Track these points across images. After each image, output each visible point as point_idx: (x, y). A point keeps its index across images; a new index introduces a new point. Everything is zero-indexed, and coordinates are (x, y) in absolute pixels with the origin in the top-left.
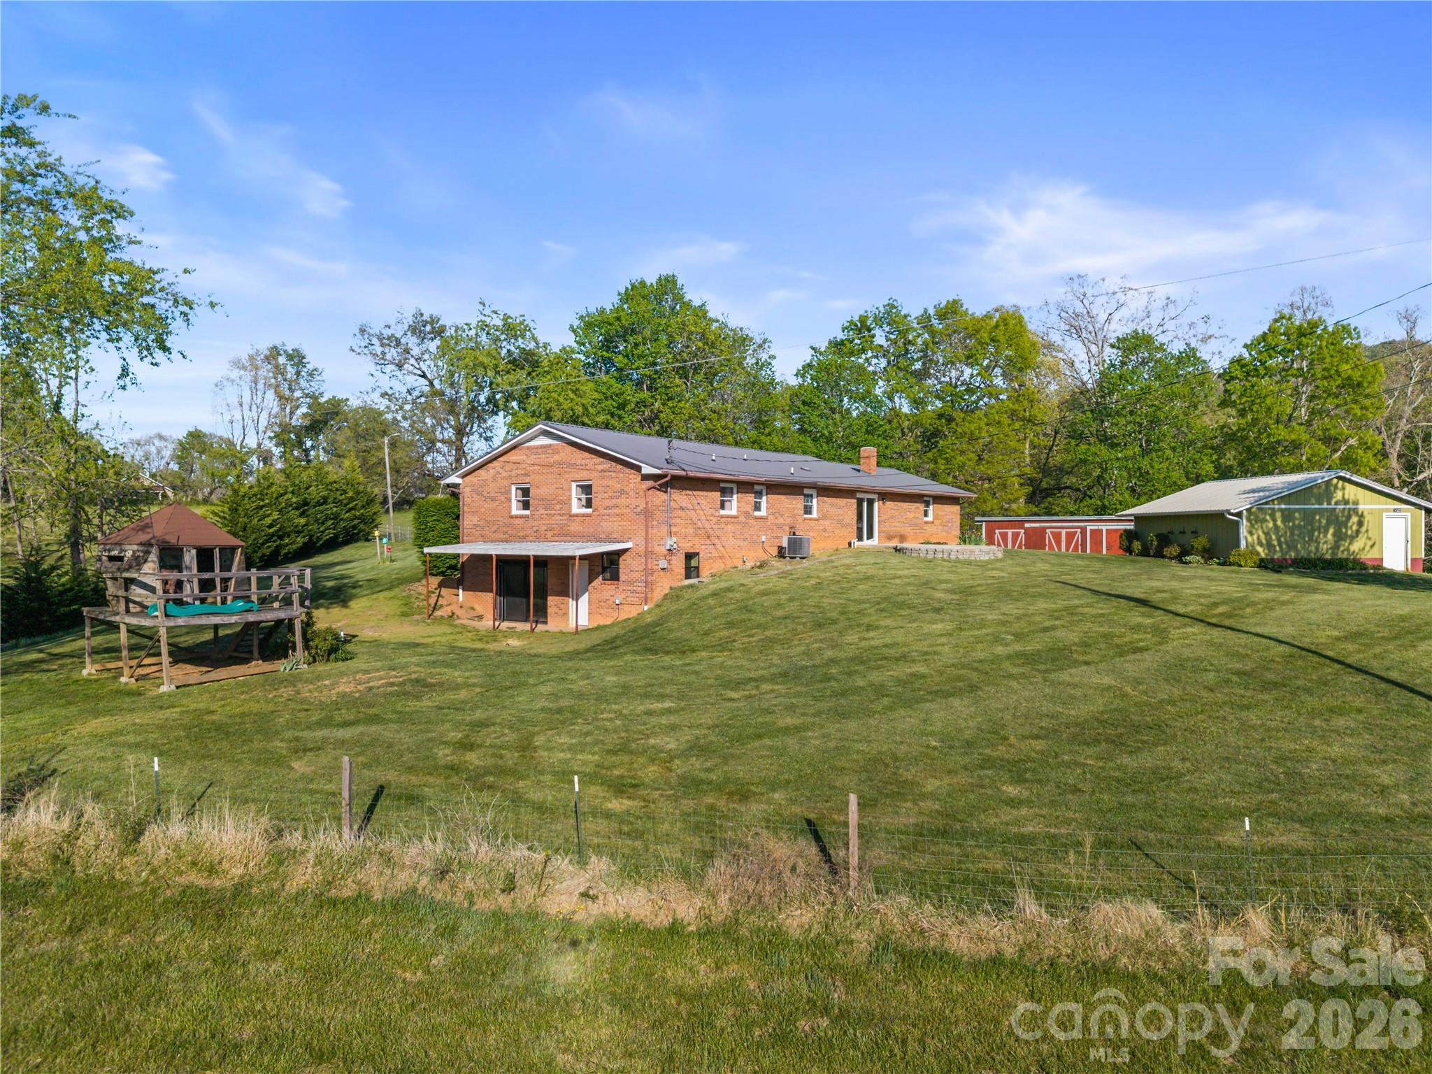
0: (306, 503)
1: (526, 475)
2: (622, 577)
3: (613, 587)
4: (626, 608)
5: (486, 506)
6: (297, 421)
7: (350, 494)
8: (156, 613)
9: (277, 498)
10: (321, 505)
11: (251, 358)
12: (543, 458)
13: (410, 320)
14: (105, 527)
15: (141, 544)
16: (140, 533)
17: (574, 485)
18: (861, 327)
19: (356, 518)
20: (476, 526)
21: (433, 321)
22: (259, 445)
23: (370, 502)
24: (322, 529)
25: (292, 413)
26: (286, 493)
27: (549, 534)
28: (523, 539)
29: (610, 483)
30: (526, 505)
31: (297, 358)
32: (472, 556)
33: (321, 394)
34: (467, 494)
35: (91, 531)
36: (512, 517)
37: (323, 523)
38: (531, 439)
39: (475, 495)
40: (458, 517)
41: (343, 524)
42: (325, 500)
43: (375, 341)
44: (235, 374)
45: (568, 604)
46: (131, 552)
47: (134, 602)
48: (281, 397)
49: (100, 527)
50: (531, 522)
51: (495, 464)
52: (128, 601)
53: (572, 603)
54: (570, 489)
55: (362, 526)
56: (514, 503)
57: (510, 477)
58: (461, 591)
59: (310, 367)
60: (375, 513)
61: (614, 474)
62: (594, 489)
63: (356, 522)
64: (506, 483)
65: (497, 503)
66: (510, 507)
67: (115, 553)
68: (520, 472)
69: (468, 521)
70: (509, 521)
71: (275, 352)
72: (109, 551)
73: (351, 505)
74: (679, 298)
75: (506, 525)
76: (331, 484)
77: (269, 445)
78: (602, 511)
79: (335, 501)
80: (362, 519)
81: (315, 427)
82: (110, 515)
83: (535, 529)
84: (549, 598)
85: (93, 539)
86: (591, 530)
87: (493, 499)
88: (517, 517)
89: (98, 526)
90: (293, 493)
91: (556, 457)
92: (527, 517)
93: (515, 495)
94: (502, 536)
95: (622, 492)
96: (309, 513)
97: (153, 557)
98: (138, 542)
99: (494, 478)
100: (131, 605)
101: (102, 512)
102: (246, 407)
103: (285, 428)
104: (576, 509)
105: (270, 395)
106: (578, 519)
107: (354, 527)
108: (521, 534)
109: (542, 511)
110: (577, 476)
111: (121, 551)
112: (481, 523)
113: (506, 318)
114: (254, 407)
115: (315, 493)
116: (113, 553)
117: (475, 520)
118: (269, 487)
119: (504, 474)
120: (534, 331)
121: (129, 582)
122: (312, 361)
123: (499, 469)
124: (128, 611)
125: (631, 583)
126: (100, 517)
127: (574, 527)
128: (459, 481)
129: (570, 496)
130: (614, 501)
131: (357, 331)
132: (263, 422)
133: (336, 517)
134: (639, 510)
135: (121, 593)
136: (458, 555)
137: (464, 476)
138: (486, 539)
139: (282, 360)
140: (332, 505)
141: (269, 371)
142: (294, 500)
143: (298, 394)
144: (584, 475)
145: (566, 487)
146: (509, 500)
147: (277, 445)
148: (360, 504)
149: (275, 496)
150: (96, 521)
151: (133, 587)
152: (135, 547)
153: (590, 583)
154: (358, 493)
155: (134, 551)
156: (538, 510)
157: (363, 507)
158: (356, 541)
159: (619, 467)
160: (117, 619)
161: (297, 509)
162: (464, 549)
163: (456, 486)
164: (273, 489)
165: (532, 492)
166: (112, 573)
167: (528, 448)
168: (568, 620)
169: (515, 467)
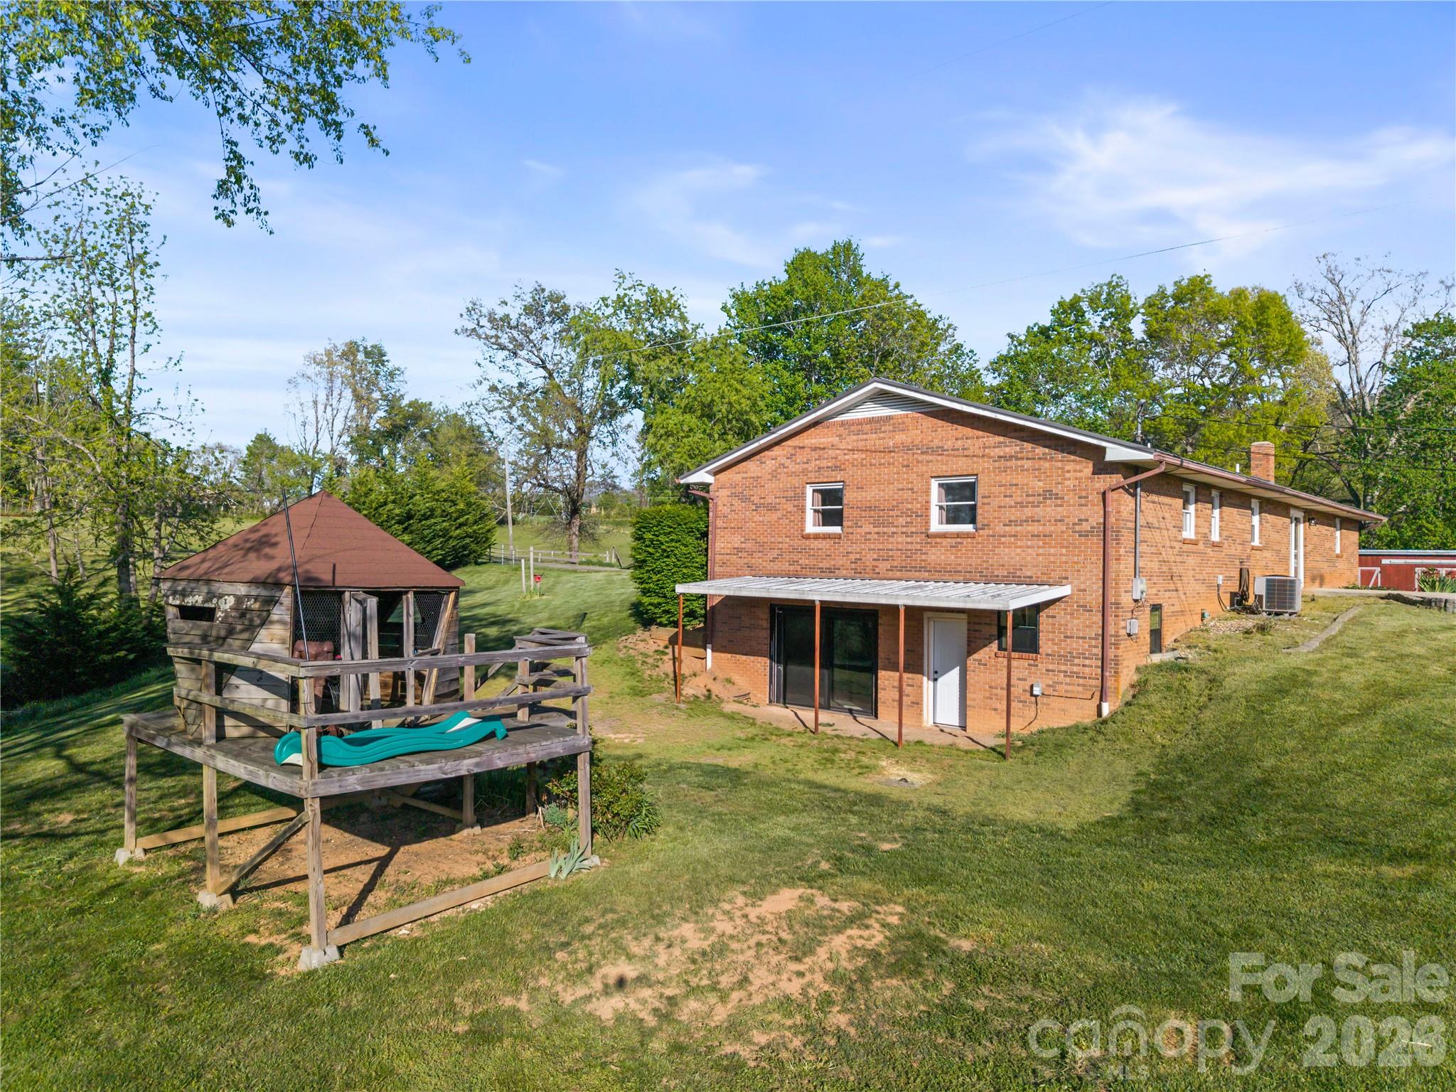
0: (409, 516)
1: (837, 468)
2: (1045, 645)
3: (1026, 663)
4: (1056, 703)
5: (758, 518)
6: (373, 425)
7: (461, 506)
8: (296, 758)
9: (376, 509)
10: (426, 519)
11: (328, 353)
12: (873, 440)
13: (528, 299)
14: (164, 542)
15: (254, 582)
16: (252, 555)
17: (934, 484)
18: (1070, 311)
19: (468, 536)
20: (739, 550)
21: (555, 298)
22: (333, 451)
23: (484, 517)
24: (429, 549)
25: (370, 417)
26: (385, 504)
27: (883, 566)
28: (830, 573)
29: (1020, 479)
30: (831, 518)
31: (377, 355)
32: (728, 598)
33: (402, 396)
34: (721, 500)
35: (146, 546)
36: (807, 537)
37: (429, 542)
38: (848, 410)
39: (736, 502)
40: (705, 535)
41: (452, 543)
42: (431, 514)
43: (484, 321)
44: (312, 370)
45: (921, 687)
46: (231, 601)
47: (236, 715)
48: (357, 397)
49: (157, 542)
50: (845, 546)
51: (777, 451)
52: (221, 713)
53: (927, 684)
54: (927, 492)
55: (473, 546)
56: (810, 515)
57: (805, 472)
58: (709, 651)
59: (390, 366)
60: (489, 531)
61: (1027, 464)
62: (980, 491)
63: (468, 540)
64: (796, 481)
65: (779, 514)
66: (803, 520)
67: (196, 600)
68: (824, 463)
69: (721, 543)
70: (798, 543)
71: (352, 348)
72: (184, 594)
73: (461, 520)
74: (855, 273)
75: (795, 550)
76: (439, 492)
77: (343, 451)
78: (1000, 529)
79: (445, 514)
80: (475, 538)
81: (394, 433)
82: (170, 525)
83: (852, 557)
84: (882, 674)
85: (147, 555)
86: (975, 561)
87: (771, 508)
88: (817, 537)
89: (154, 540)
90: (394, 502)
91: (900, 437)
92: (839, 537)
93: (810, 501)
94: (786, 567)
95: (1048, 495)
96: (414, 528)
97: (281, 612)
98: (249, 577)
99: (774, 475)
100: (229, 722)
101: (161, 521)
102: (321, 408)
103: (363, 432)
104: (936, 526)
105: (348, 394)
106: (945, 542)
107: (464, 547)
108: (824, 565)
109: (867, 528)
110: (944, 469)
111: (210, 596)
112: (748, 545)
113: (653, 292)
114: (329, 409)
115: (422, 503)
116: (190, 601)
117: (737, 541)
118: (366, 495)
119: (793, 468)
120: (683, 310)
121: (223, 671)
122: (393, 361)
123: (784, 460)
124: (220, 736)
125: (1067, 658)
126: (158, 527)
127: (936, 556)
128: (709, 479)
129: (928, 502)
130: (1028, 512)
131: (464, 311)
132: (339, 425)
133: (445, 534)
134: (1086, 526)
135: (207, 697)
136: (704, 596)
137: (716, 473)
138: (756, 572)
139: (361, 357)
140: (440, 520)
141: (347, 368)
142: (397, 511)
143: (376, 395)
144: (961, 465)
145: (918, 486)
146: (802, 510)
147: (352, 452)
148: (471, 520)
149: (374, 505)
150: (152, 533)
151: (235, 680)
152: (242, 590)
153: (970, 653)
154: (469, 504)
155: (239, 599)
156: (858, 527)
157: (476, 522)
158: (465, 565)
159: (1040, 450)
160: (197, 754)
161: (399, 522)
162: (717, 588)
163: (705, 487)
164: (373, 496)
165: (848, 497)
166: (189, 645)
167: (843, 424)
168: (920, 714)
169: (815, 455)
